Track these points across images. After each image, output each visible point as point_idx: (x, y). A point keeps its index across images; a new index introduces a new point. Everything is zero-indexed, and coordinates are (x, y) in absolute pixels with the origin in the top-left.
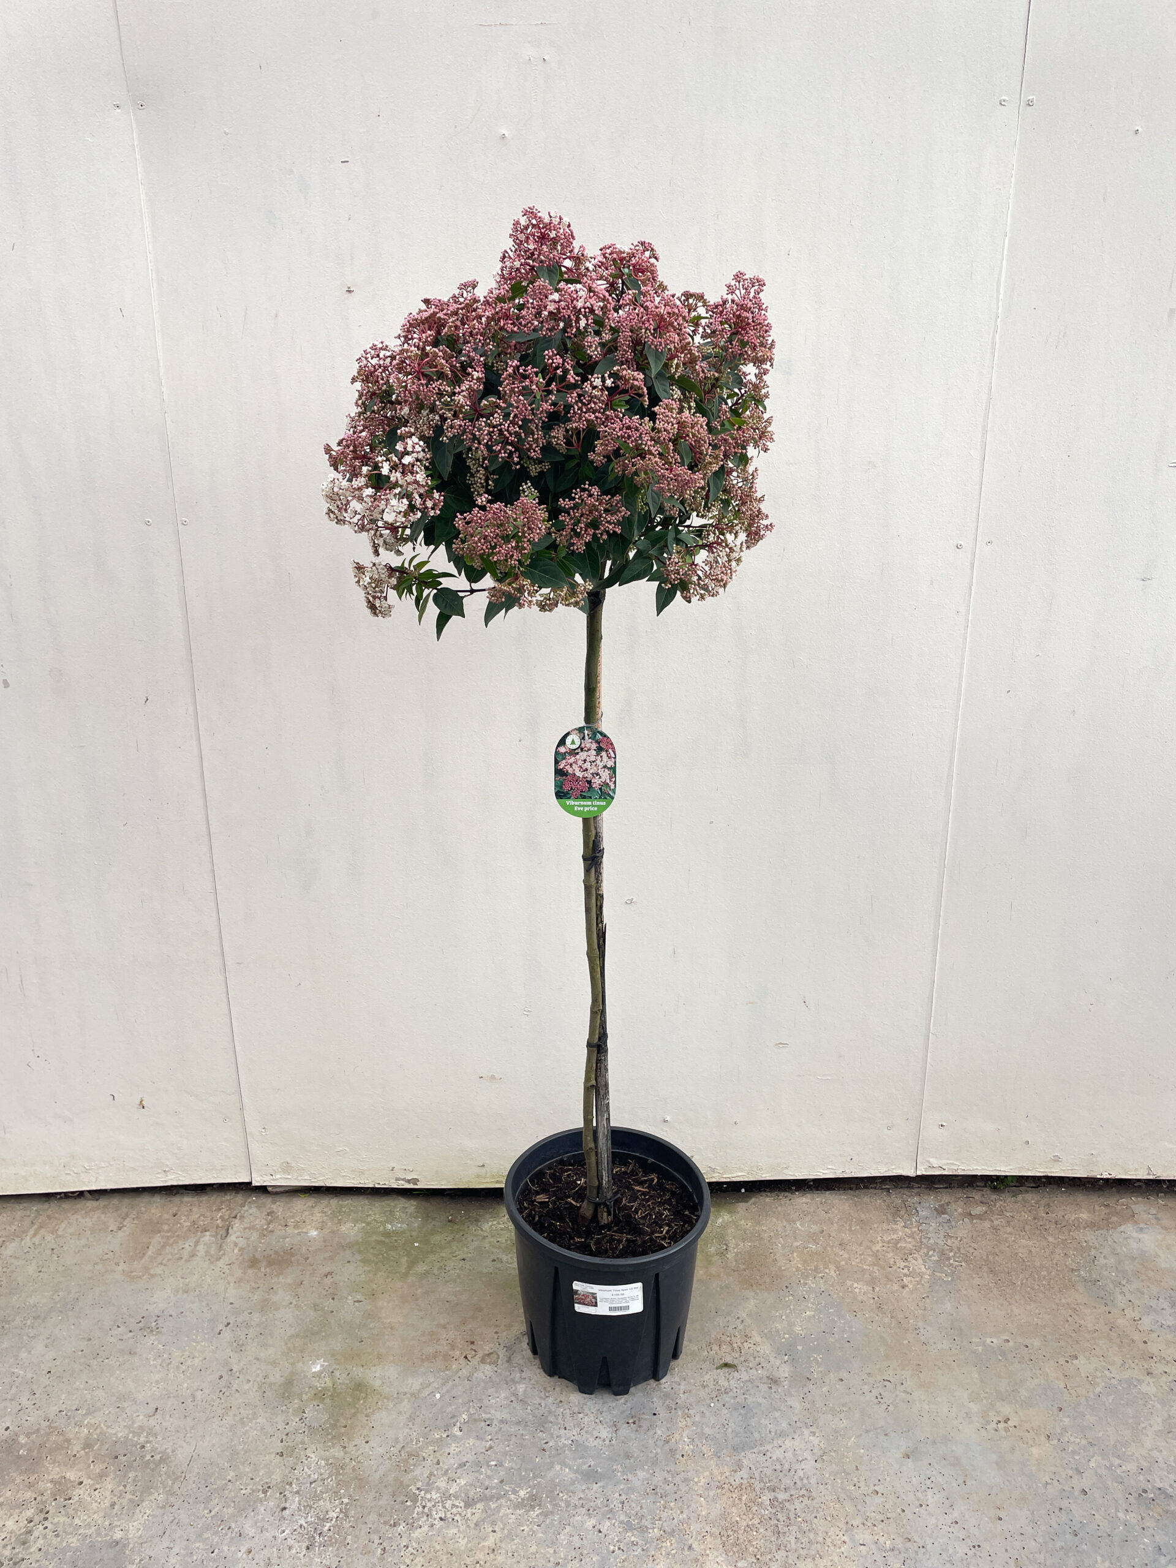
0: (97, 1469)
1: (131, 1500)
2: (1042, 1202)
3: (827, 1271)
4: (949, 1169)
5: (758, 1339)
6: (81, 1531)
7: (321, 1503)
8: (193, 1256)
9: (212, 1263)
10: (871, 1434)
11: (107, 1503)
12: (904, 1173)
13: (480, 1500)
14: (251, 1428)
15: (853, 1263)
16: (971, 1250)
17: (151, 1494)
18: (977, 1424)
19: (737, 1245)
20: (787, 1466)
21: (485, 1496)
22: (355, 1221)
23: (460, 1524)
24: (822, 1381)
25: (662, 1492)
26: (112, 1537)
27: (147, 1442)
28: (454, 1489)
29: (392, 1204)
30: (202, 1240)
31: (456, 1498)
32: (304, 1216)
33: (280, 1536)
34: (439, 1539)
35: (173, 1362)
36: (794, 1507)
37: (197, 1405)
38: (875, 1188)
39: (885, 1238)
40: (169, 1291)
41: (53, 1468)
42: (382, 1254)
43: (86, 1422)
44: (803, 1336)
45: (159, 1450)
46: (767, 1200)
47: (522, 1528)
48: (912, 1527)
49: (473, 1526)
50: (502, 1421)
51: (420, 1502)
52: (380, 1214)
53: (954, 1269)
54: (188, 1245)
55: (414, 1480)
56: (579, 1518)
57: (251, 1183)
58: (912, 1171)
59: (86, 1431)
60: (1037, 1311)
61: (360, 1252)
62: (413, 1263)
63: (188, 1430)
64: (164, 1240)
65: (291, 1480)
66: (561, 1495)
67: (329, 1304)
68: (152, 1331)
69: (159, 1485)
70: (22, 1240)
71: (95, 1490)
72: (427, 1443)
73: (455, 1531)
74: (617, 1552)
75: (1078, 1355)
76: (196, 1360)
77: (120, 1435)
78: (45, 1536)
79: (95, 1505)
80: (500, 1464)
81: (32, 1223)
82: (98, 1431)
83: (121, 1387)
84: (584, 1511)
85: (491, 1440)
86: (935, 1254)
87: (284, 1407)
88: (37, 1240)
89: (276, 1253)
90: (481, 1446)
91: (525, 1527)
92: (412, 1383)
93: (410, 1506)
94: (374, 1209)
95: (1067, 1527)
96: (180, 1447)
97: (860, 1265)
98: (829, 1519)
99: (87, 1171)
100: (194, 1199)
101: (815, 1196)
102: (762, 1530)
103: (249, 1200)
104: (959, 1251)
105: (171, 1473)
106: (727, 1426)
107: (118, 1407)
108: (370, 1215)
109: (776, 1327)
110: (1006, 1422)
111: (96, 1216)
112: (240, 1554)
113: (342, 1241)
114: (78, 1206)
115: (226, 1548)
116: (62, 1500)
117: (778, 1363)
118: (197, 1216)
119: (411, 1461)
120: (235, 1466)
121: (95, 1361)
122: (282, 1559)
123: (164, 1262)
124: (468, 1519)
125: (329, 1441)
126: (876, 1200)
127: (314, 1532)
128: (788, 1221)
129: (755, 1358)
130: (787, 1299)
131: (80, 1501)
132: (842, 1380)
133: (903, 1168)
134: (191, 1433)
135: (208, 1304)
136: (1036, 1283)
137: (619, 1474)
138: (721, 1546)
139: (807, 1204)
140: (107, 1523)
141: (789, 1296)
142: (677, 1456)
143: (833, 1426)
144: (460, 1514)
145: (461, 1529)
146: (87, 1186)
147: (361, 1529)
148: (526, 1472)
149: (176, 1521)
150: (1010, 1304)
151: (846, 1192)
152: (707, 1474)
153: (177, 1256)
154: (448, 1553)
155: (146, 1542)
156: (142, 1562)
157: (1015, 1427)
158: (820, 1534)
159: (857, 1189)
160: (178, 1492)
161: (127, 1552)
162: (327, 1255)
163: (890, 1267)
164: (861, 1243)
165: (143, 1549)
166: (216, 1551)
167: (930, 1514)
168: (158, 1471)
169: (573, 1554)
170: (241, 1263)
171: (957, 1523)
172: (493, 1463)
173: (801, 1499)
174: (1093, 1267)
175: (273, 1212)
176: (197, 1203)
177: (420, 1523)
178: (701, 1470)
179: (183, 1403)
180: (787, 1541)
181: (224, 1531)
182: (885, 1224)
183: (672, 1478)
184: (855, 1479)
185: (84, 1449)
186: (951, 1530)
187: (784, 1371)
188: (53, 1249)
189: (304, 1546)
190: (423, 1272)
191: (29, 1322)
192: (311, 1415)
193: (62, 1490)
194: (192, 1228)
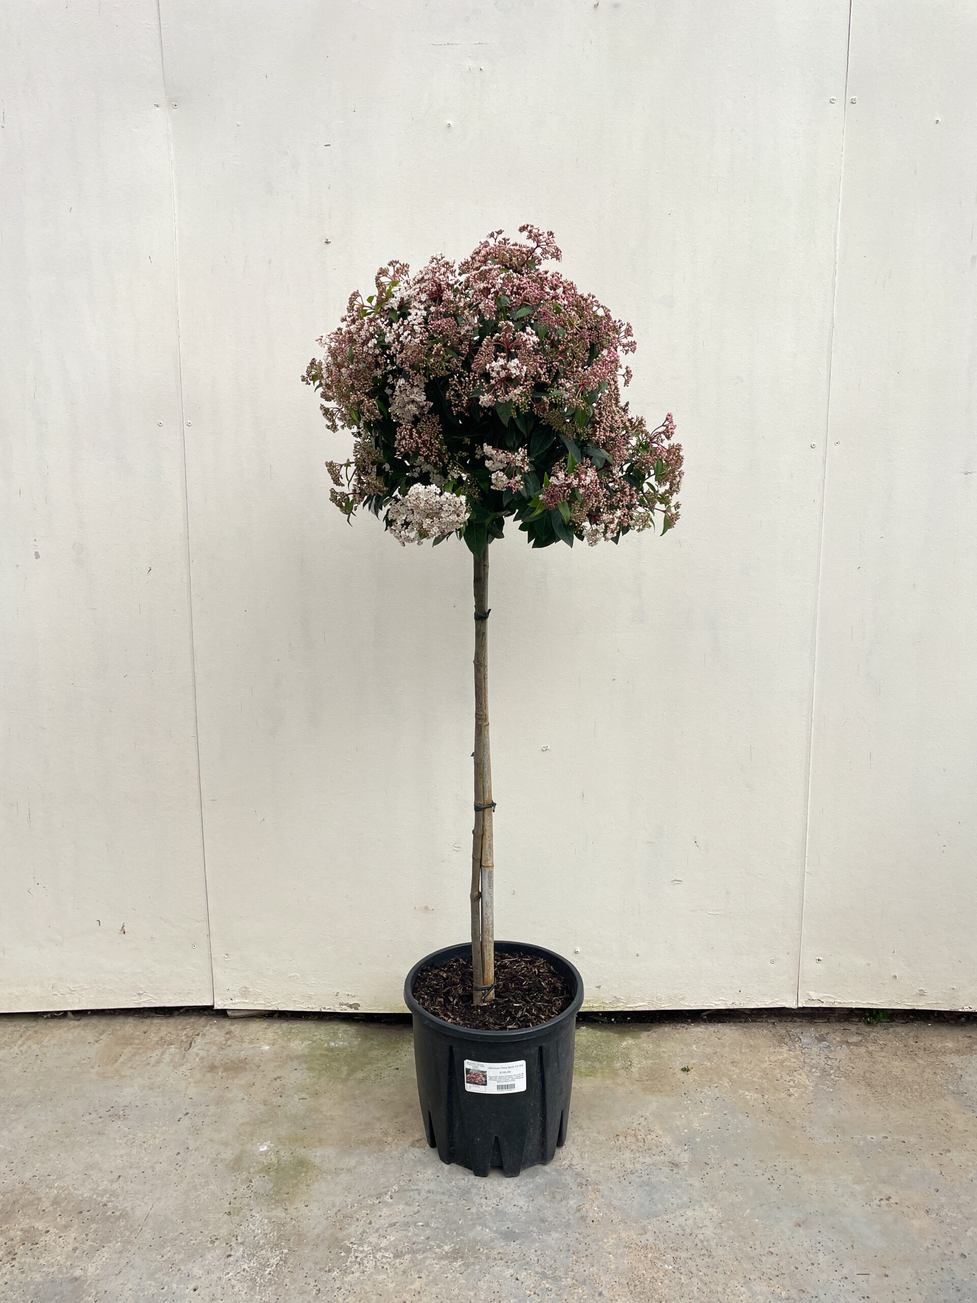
0: (62, 1221)
1: (91, 1246)
2: (912, 1034)
3: (721, 1082)
4: (827, 1002)
5: (661, 1133)
6: (45, 1269)
7: (263, 1252)
8: (159, 1063)
9: (175, 1068)
10: (764, 1207)
11: (71, 1249)
12: (787, 1006)
13: (408, 1253)
14: (203, 1193)
15: (744, 1077)
16: (851, 1069)
17: (110, 1241)
18: (862, 1201)
19: (640, 1062)
20: (688, 1231)
21: (412, 1249)
22: (303, 1040)
23: (389, 1271)
24: (718, 1166)
25: (575, 1250)
26: (72, 1274)
27: (109, 1202)
28: (384, 1243)
29: (336, 1028)
30: (167, 1051)
31: (386, 1249)
32: (258, 1035)
33: (225, 1277)
34: (369, 1283)
35: (137, 1141)
36: (695, 1263)
37: (156, 1174)
38: (762, 1022)
39: (771, 1058)
40: (136, 1088)
41: (24, 1218)
42: (326, 1065)
43: (56, 1185)
44: (701, 1131)
45: (119, 1208)
46: (666, 1029)
47: (445, 1276)
48: (804, 1281)
49: (401, 1273)
50: (429, 1192)
51: (353, 1253)
52: (325, 1035)
53: (835, 1083)
54: (155, 1054)
55: (349, 1236)
56: (499, 1268)
57: (213, 1006)
58: (794, 1003)
59: (56, 1192)
60: (912, 1116)
61: (306, 1062)
62: (352, 1071)
63: (147, 1193)
64: (135, 1051)
65: (237, 1233)
66: (482, 1250)
67: (276, 1100)
68: (119, 1118)
69: (118, 1235)
70: (11, 1048)
71: (60, 1237)
72: (361, 1207)
73: (384, 1276)
74: (533, 1296)
75: (950, 1149)
76: (157, 1140)
77: (85, 1195)
78: (12, 1272)
79: (58, 1250)
80: (427, 1225)
81: (21, 1036)
82: (66, 1192)
83: (89, 1159)
84: (502, 1262)
85: (418, 1206)
86: (817, 1071)
87: (234, 1178)
88: (24, 1049)
89: (232, 1061)
90: (409, 1210)
91: (449, 1275)
92: (349, 1161)
93: (343, 1257)
94: (320, 1032)
95: (950, 1284)
96: (139, 1206)
97: (750, 1078)
98: (728, 1274)
99: (72, 992)
100: (164, 1021)
101: (709, 1027)
102: (666, 1281)
103: (211, 1022)
104: (839, 1069)
105: (129, 1226)
106: (633, 1199)
107: (86, 1174)
108: (316, 1035)
109: (676, 1124)
110: (887, 1199)
111: (77, 1032)
112: (187, 1291)
113: (291, 1054)
114: (62, 1024)
115: (175, 1286)
116: (29, 1244)
117: (679, 1151)
118: (165, 1033)
119: (345, 1221)
120: (187, 1222)
121: (68, 1139)
122: (225, 1296)
123: (134, 1066)
124: (396, 1268)
125: (273, 1204)
126: (763, 1030)
127: (256, 1275)
128: (686, 1045)
129: (657, 1147)
130: (686, 1103)
131: (45, 1246)
132: (737, 1165)
133: (786, 1001)
134: (149, 1196)
135: (170, 1099)
136: (910, 1094)
137: (535, 1234)
138: (629, 1293)
139: (701, 1032)
140: (69, 1263)
141: (686, 1101)
142: (588, 1222)
143: (730, 1201)
144: (389, 1263)
145: (390, 1276)
146: (72, 1007)
147: (298, 1274)
148: (450, 1232)
149: (130, 1264)
150: (887, 1110)
151: (736, 1024)
152: (616, 1236)
153: (146, 1062)
154: (377, 1294)
155: (102, 1279)
156: (98, 1295)
157: (897, 1204)
158: (720, 1285)
159: (745, 1022)
160: (135, 1241)
161: (85, 1287)
162: (277, 1064)
163: (777, 1080)
164: (751, 1061)
165: (100, 1285)
166: (166, 1287)
167: (821, 1271)
168: (118, 1224)
169: (493, 1297)
170: (201, 1069)
171: (846, 1278)
172: (420, 1224)
173: (702, 1257)
174: (960, 1082)
175: (231, 1032)
176: (165, 1024)
177: (353, 1269)
178: (609, 1232)
179: (143, 1172)
180: (690, 1291)
181: (174, 1273)
182: (771, 1048)
183: (583, 1238)
184: (751, 1243)
185: (52, 1205)
186: (841, 1284)
187: (685, 1157)
188: (37, 1056)
189: (245, 1286)
190: (361, 1078)
191: (12, 1109)
192: (257, 1184)
193: (30, 1238)
194: (160, 1042)
